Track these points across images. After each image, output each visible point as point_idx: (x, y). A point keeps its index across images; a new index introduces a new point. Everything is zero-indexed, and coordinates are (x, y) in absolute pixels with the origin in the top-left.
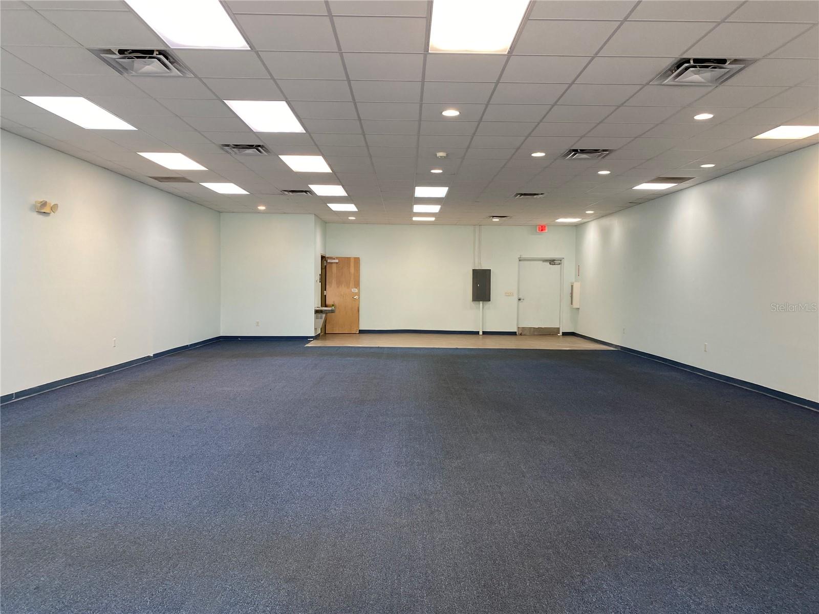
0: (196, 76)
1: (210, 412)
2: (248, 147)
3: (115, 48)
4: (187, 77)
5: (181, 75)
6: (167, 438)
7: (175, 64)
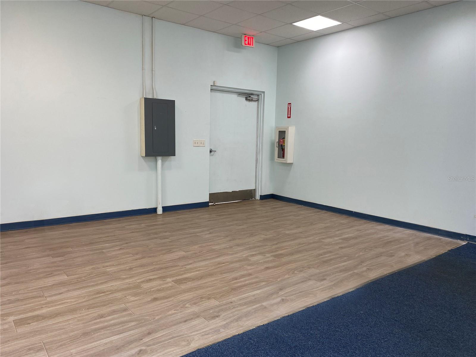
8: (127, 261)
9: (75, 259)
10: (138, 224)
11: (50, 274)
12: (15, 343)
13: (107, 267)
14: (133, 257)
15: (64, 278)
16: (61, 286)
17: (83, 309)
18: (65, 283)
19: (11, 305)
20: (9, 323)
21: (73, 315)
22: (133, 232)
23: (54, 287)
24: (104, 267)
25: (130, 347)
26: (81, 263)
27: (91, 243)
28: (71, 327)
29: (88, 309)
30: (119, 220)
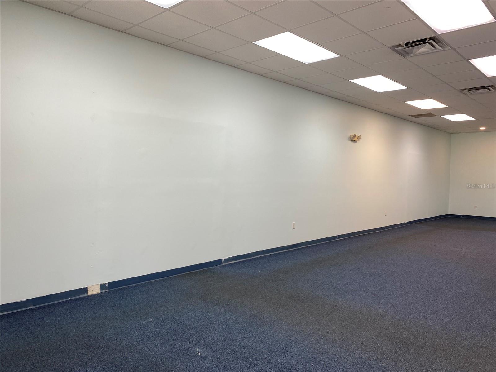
0: (452, 48)
1: (448, 263)
2: (481, 88)
3: (403, 42)
4: (446, 50)
5: (442, 49)
6: (422, 275)
7: (439, 43)
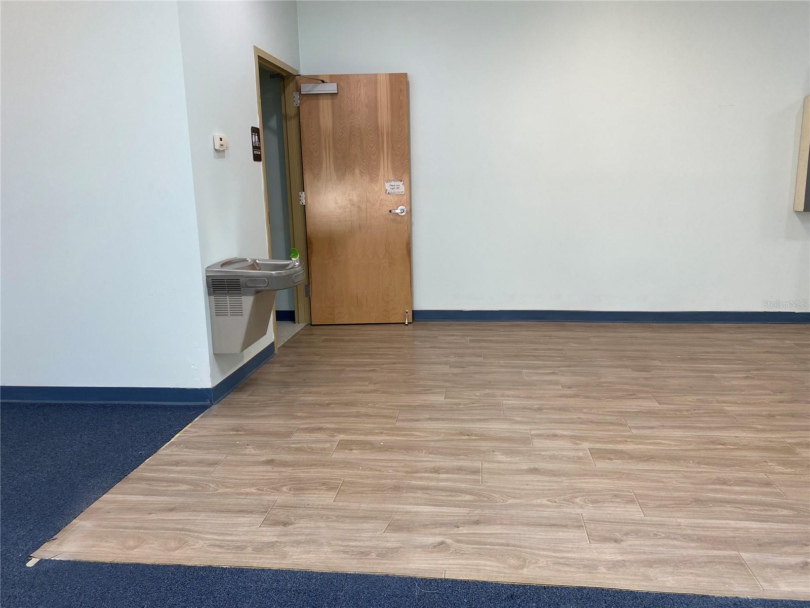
8: (763, 401)
9: (667, 380)
10: (776, 339)
11: (631, 395)
12: (595, 480)
13: (725, 403)
14: (774, 397)
15: (654, 405)
16: (652, 417)
17: (691, 462)
18: (656, 413)
19: (583, 426)
20: (584, 450)
21: (673, 465)
22: (768, 352)
23: (639, 415)
24: (718, 402)
25: (784, 550)
26: (679, 387)
27: (692, 359)
28: (673, 483)
29: (698, 463)
30: (739, 327)
